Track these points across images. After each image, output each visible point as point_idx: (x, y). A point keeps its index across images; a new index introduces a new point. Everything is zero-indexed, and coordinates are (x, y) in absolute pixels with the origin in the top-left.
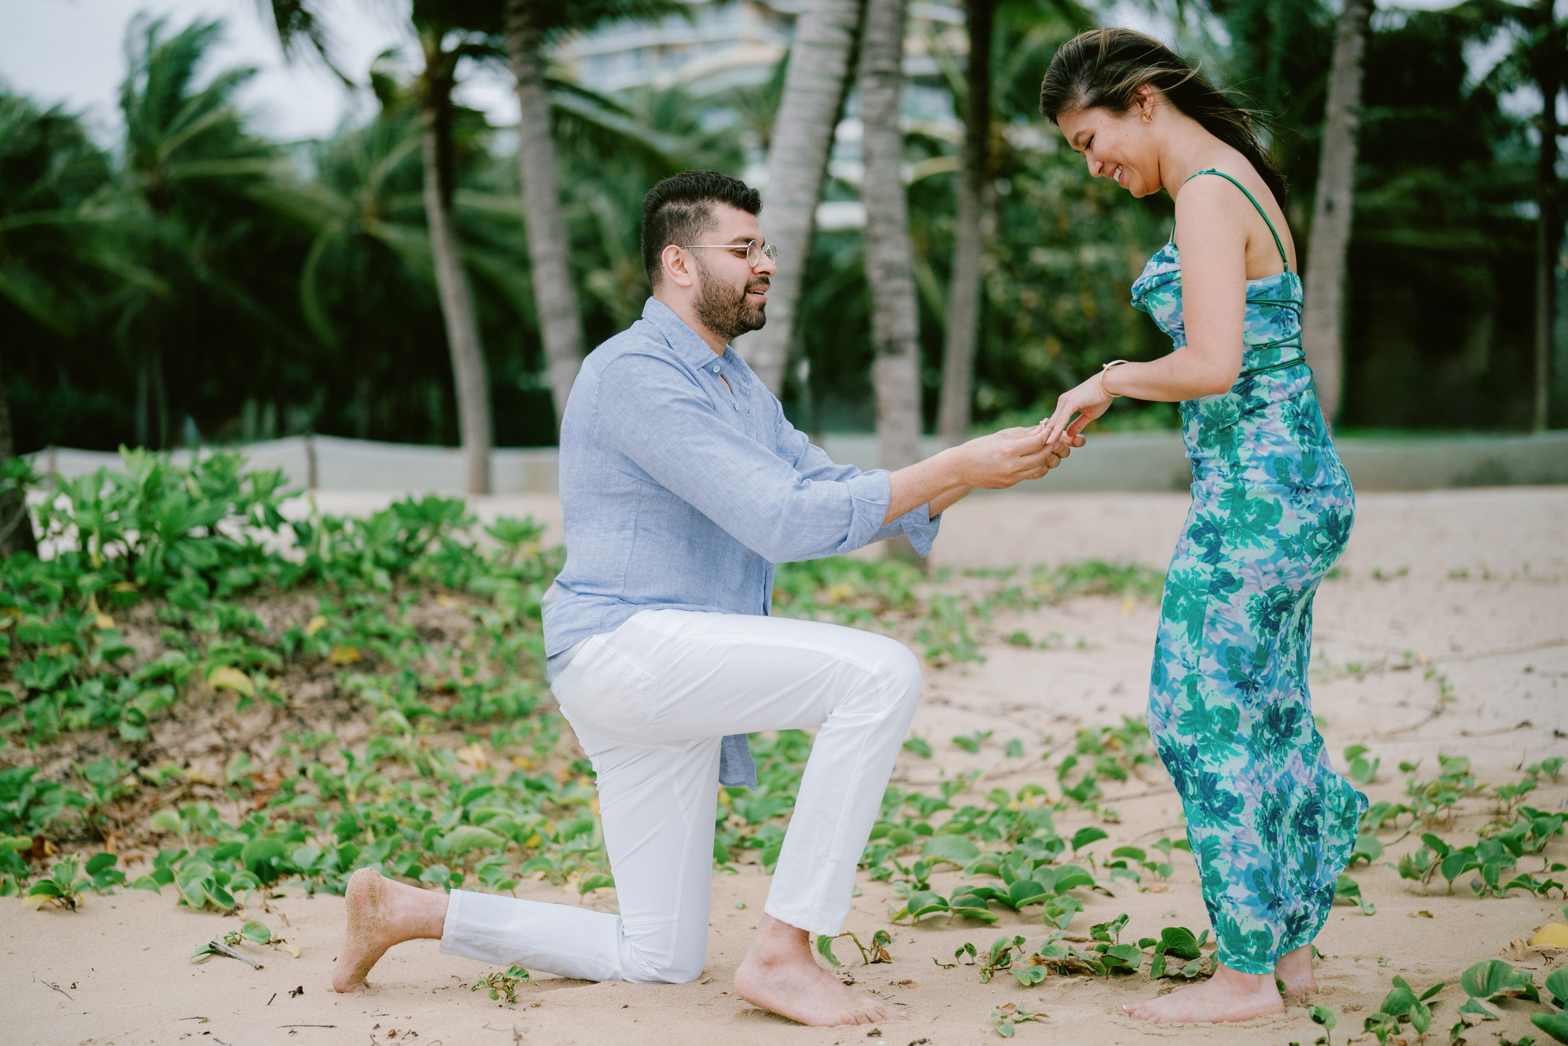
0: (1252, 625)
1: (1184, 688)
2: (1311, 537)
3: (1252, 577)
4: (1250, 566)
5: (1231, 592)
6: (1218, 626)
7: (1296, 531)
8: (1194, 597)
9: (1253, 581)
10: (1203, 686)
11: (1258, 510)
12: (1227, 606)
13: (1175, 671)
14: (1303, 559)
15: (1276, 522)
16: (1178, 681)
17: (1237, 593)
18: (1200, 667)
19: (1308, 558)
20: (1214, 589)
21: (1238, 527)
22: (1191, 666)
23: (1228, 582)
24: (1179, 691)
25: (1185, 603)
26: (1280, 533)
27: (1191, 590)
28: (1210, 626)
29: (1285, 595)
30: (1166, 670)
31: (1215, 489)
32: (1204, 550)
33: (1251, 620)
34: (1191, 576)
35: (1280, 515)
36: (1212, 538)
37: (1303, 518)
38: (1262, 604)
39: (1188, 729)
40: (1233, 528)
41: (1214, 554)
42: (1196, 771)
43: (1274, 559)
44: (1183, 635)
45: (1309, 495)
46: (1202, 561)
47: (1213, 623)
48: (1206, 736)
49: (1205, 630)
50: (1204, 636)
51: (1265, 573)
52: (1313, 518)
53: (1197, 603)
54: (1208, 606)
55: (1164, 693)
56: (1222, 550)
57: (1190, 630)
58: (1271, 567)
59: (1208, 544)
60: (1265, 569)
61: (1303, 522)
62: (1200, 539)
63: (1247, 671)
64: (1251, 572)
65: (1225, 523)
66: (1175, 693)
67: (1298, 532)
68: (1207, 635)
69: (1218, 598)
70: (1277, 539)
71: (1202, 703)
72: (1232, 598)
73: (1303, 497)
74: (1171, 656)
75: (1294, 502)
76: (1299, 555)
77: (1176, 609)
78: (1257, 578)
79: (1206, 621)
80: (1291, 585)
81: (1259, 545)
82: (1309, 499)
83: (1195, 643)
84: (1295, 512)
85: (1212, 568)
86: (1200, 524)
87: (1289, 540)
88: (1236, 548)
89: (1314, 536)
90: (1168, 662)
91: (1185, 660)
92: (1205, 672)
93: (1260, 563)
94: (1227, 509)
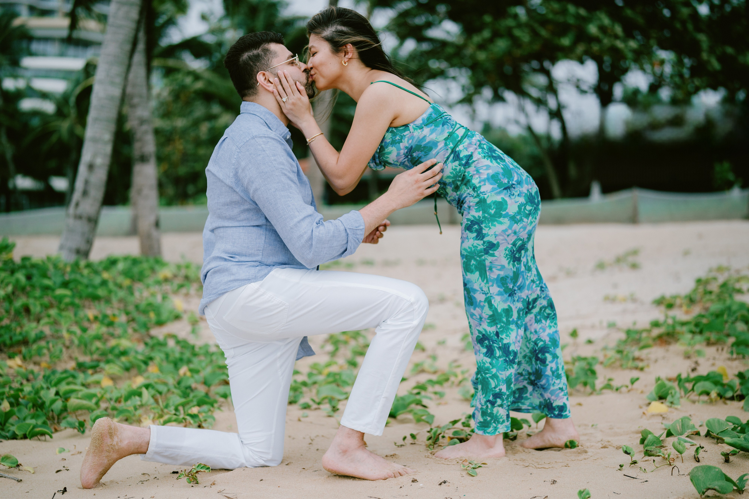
0: (509, 263)
1: (486, 304)
2: (524, 209)
3: (502, 240)
4: (500, 235)
5: (495, 250)
6: (494, 269)
7: (516, 209)
8: (478, 259)
9: (504, 241)
10: (495, 301)
11: (495, 206)
12: (495, 258)
13: (479, 297)
14: (523, 221)
15: (506, 209)
16: (482, 302)
17: (498, 250)
18: (491, 292)
19: (525, 220)
20: (486, 252)
21: (488, 218)
22: (486, 292)
23: (491, 246)
24: (484, 306)
25: (475, 263)
26: (510, 213)
27: (476, 255)
28: (490, 271)
29: (521, 242)
30: (475, 298)
31: (471, 204)
32: (475, 235)
33: (508, 261)
34: (473, 249)
35: (507, 205)
36: (477, 228)
37: (518, 202)
38: (511, 251)
39: (493, 323)
40: (485, 220)
41: (481, 235)
42: (500, 343)
43: (510, 227)
44: (478, 279)
45: (516, 190)
46: (476, 240)
47: (491, 269)
48: (501, 325)
49: (488, 274)
50: (488, 277)
51: (508, 236)
52: (522, 200)
53: (480, 261)
54: (486, 261)
55: (477, 309)
56: (484, 232)
57: (481, 275)
58: (510, 231)
59: (476, 231)
60: (507, 233)
61: (518, 204)
62: (471, 230)
63: (511, 286)
64: (501, 238)
65: (481, 218)
66: (482, 308)
67: (517, 209)
68: (489, 275)
69: (489, 255)
70: (509, 217)
71: (496, 309)
72: (496, 253)
73: (514, 192)
74: (475, 291)
75: (511, 196)
76: (521, 220)
77: (471, 267)
78: (505, 239)
79: (487, 269)
80: (522, 236)
81: (501, 223)
82: (517, 191)
83: (485, 281)
84: (513, 200)
85: (482, 242)
86: (469, 223)
87: (514, 215)
88: (490, 228)
89: (525, 208)
90: (475, 294)
91: (482, 291)
92: (493, 294)
93: (504, 231)
94: (480, 211)
